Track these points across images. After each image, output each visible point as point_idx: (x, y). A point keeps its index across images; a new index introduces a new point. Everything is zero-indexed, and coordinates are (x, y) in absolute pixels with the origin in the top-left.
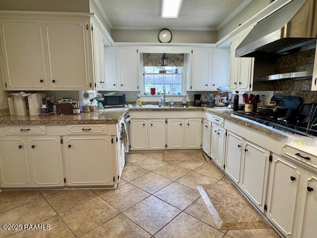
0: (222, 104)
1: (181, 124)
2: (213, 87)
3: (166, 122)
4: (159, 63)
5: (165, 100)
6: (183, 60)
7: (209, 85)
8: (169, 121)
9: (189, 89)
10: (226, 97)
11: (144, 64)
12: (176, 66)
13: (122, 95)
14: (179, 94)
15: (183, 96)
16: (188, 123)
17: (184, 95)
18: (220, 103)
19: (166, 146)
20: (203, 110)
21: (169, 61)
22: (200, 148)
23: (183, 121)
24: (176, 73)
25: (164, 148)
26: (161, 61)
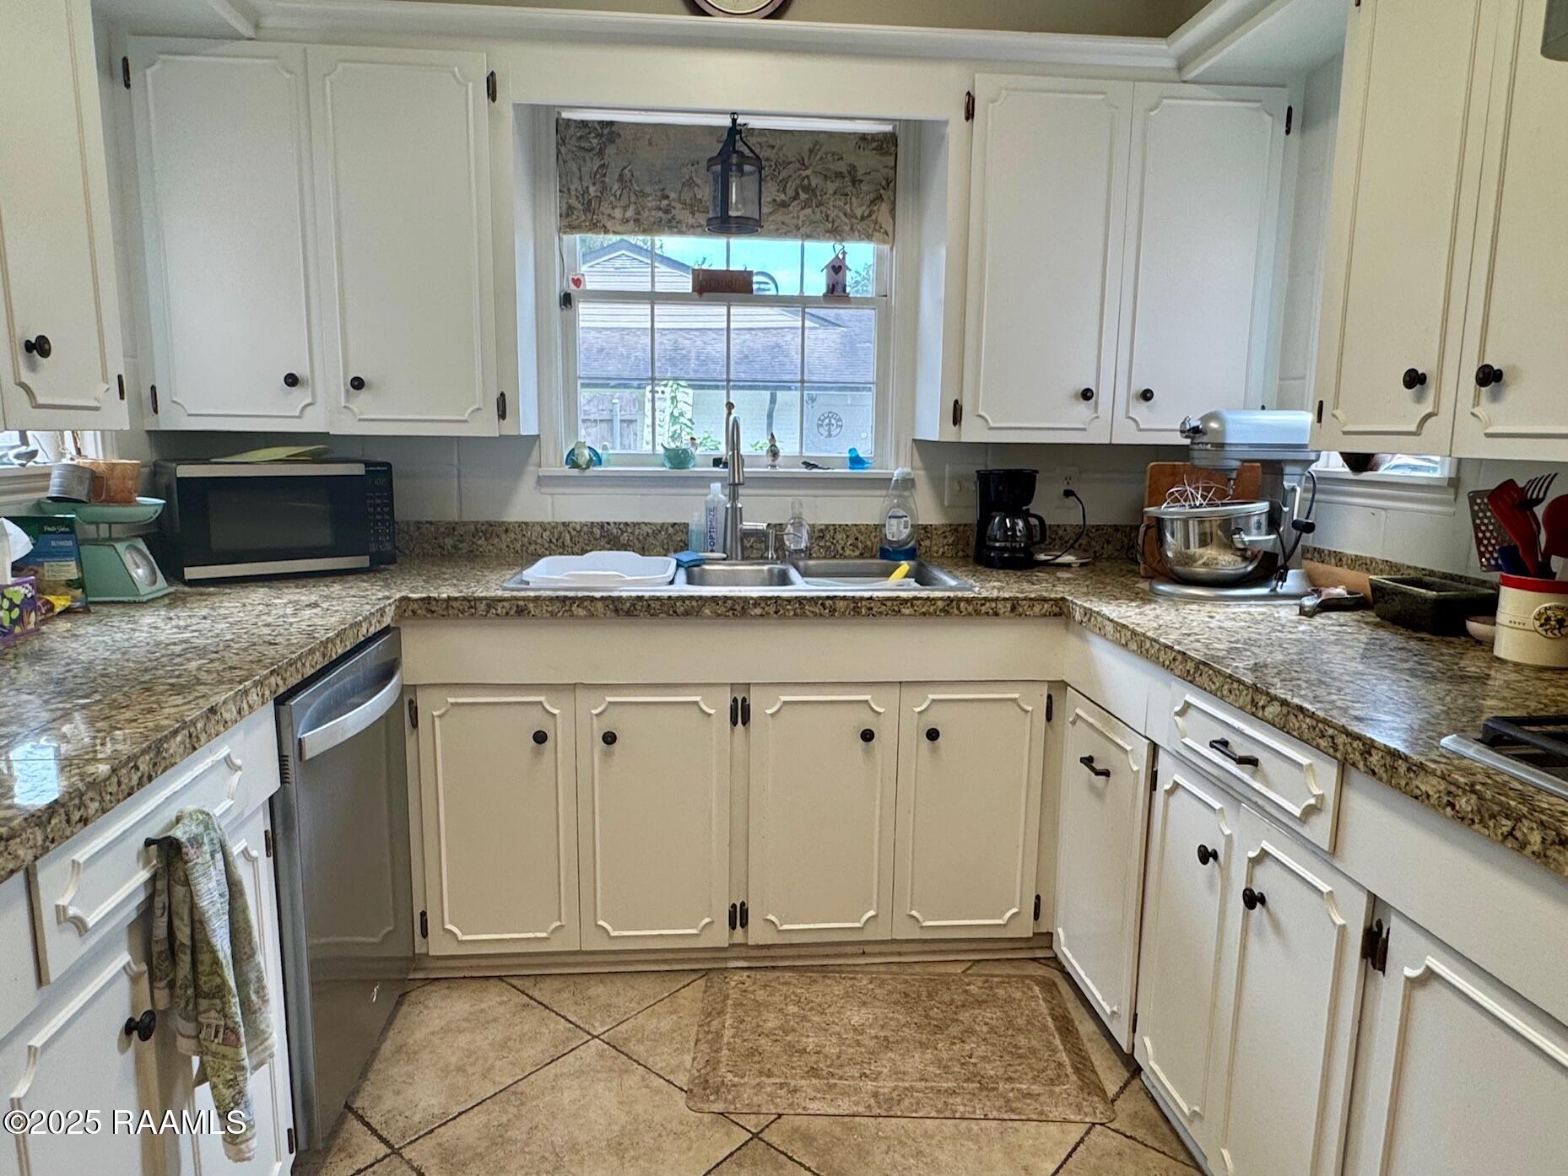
0: (1228, 563)
1: (867, 736)
2: (1141, 410)
3: (740, 713)
4: (694, 206)
5: (735, 514)
6: (890, 183)
7: (1104, 397)
8: (763, 706)
9: (932, 427)
10: (1263, 506)
11: (567, 213)
12: (835, 233)
13: (358, 470)
14: (856, 461)
15: (883, 482)
16: (934, 720)
17: (897, 474)
18: (1210, 552)
19: (739, 916)
20: (1060, 611)
21: (771, 191)
22: (1026, 929)
23: (881, 702)
24: (836, 292)
25: (721, 936)
26: (705, 192)
